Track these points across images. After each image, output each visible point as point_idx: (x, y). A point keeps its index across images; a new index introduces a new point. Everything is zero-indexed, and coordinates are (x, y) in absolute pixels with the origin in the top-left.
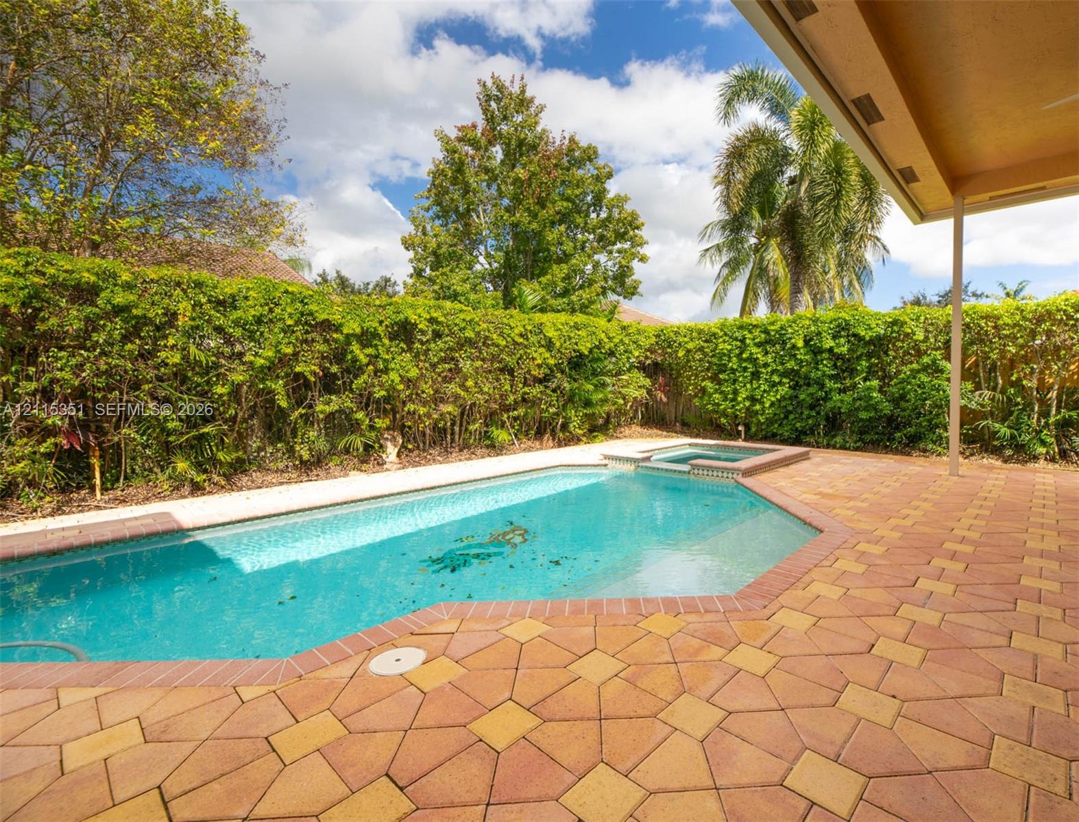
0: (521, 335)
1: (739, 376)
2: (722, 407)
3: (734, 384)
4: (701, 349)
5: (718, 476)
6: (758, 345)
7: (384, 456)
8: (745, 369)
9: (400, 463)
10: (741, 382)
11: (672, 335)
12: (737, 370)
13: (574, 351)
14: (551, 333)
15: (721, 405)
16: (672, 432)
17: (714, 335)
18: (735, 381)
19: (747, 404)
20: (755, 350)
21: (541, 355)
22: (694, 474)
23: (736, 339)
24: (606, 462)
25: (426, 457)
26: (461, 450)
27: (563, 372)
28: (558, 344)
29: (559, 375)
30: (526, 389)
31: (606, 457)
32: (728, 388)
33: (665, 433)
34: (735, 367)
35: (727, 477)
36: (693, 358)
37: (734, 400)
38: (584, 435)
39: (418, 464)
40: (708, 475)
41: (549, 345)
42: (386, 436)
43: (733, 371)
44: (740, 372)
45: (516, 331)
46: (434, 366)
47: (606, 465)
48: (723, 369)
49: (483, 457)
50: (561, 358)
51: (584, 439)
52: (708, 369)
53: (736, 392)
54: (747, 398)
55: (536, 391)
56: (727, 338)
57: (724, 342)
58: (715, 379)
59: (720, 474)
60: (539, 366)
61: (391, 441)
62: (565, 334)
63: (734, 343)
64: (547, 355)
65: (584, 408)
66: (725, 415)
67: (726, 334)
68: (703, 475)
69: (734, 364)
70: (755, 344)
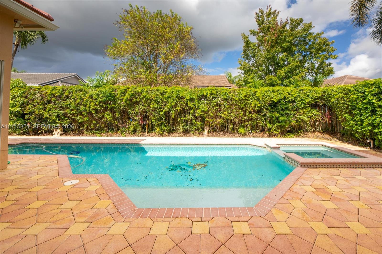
0: (245, 96)
1: (364, 112)
2: (354, 128)
3: (360, 116)
4: (343, 98)
5: (293, 163)
6: (374, 95)
7: (204, 133)
8: (367, 108)
9: (208, 135)
10: (365, 116)
11: (330, 91)
12: (361, 109)
13: (271, 101)
15: (354, 127)
17: (350, 91)
18: (361, 115)
19: (370, 128)
20: (371, 98)
21: (254, 102)
22: (286, 159)
23: (360, 92)
24: (265, 146)
25: (217, 135)
26: (230, 134)
27: (266, 109)
28: (261, 99)
29: (265, 110)
30: (250, 115)
31: (266, 144)
32: (358, 118)
34: (360, 107)
35: (296, 165)
36: (340, 102)
37: (361, 125)
38: (279, 133)
39: (214, 136)
40: (290, 161)
41: (258, 99)
42: (205, 127)
43: (360, 109)
44: (363, 110)
45: (243, 95)
46: (213, 107)
47: (265, 147)
48: (354, 108)
49: (237, 137)
50: (264, 104)
51: (279, 135)
52: (347, 108)
53: (362, 121)
54: (369, 124)
55: (254, 116)
56: (356, 92)
57: (354, 94)
58: (350, 113)
61: (206, 128)
62: (267, 95)
63: (360, 94)
64: (257, 103)
65: (278, 123)
66: (357, 132)
67: (355, 90)
68: (288, 161)
69: (360, 106)
70: (372, 95)
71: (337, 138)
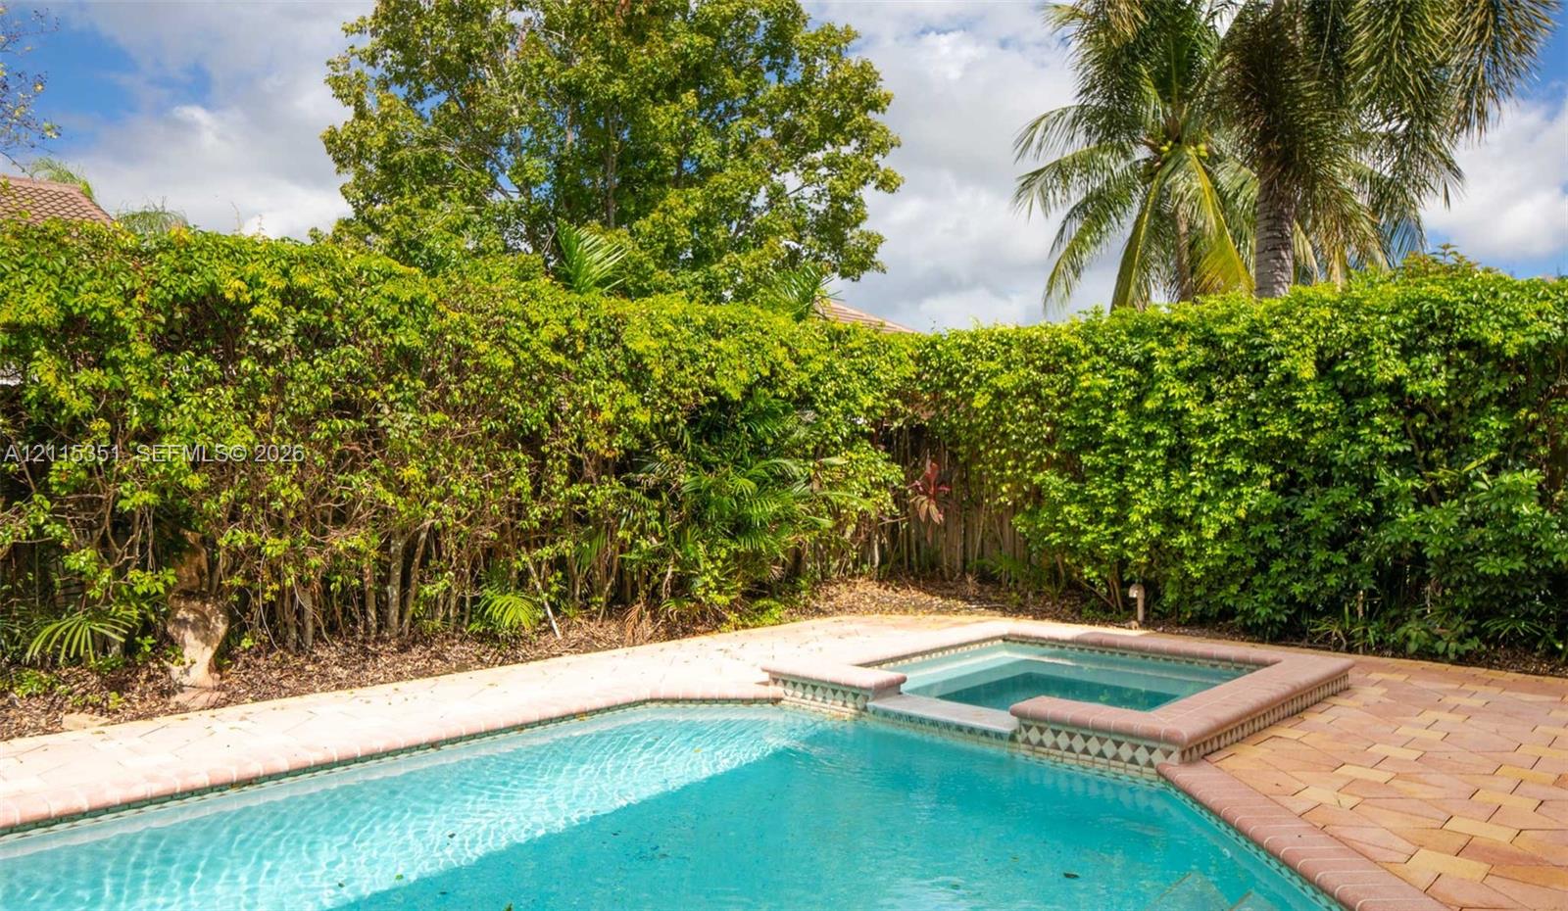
0: (557, 346)
1: (1135, 459)
2: (1089, 538)
3: (1120, 478)
4: (1033, 390)
5: (1101, 754)
6: (1188, 376)
7: (176, 670)
8: (1150, 439)
9: (221, 688)
10: (1138, 474)
11: (957, 354)
12: (1127, 441)
13: (706, 393)
14: (641, 342)
15: (1085, 532)
16: (955, 597)
17: (1067, 352)
18: (1121, 472)
19: (1155, 530)
20: (1178, 389)
21: (612, 399)
22: (1027, 741)
23: (1126, 362)
24: (775, 690)
25: (301, 669)
26: (403, 649)
27: (675, 445)
28: (658, 373)
29: (665, 453)
30: (576, 490)
31: (777, 678)
32: (1102, 490)
33: (938, 601)
34: (1123, 434)
35: (1133, 761)
36: (1012, 412)
37: (1118, 519)
38: (731, 607)
39: (278, 690)
40: (1070, 749)
41: (636, 374)
42: (181, 614)
43: (1118, 445)
44: (1135, 447)
45: (546, 334)
46: (303, 424)
47: (776, 701)
48: (1090, 439)
50: (669, 410)
51: (733, 617)
52: (1050, 441)
53: (1123, 500)
54: (1155, 516)
55: (603, 494)
56: (1102, 360)
57: (1094, 369)
58: (1068, 465)
59: (1109, 749)
60: (611, 429)
61: (194, 627)
62: (682, 347)
63: (1121, 372)
64: (632, 400)
65: (732, 538)
66: (1096, 560)
67: (1098, 351)
68: (1056, 747)
69: (1120, 426)
70: (1179, 374)
71: (965, 599)
